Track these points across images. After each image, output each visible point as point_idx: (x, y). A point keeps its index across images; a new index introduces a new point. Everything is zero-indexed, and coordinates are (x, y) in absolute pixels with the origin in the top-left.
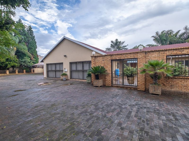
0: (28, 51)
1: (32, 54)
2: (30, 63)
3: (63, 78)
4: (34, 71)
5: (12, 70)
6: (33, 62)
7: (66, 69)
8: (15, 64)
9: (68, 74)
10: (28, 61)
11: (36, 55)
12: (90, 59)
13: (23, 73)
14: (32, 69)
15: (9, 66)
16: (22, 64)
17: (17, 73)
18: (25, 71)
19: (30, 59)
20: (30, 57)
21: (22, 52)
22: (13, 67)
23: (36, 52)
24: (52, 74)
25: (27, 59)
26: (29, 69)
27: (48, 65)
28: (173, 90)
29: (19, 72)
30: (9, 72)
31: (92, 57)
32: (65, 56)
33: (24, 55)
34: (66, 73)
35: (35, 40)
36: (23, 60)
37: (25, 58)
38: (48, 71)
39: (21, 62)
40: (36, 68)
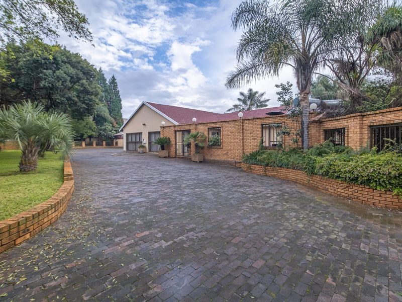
0: (110, 115)
1: (115, 119)
2: (111, 131)
3: (140, 150)
4: (117, 143)
5: (89, 141)
6: (116, 131)
7: (145, 140)
8: (93, 133)
9: (147, 145)
10: (109, 129)
11: (120, 120)
12: (159, 129)
13: (102, 147)
14: (115, 141)
15: (85, 136)
16: (100, 133)
17: (94, 145)
18: (104, 143)
19: (111, 125)
20: (111, 123)
21: (101, 115)
22: (90, 137)
23: (121, 114)
24: (132, 147)
25: (108, 126)
26: (110, 140)
27: (128, 135)
28: (212, 158)
29: (97, 145)
30: (86, 144)
31: (161, 127)
32: (144, 124)
33: (105, 120)
34: (145, 145)
35: (119, 97)
36: (103, 128)
37: (105, 124)
38: (128, 143)
39: (100, 130)
40: (119, 138)
